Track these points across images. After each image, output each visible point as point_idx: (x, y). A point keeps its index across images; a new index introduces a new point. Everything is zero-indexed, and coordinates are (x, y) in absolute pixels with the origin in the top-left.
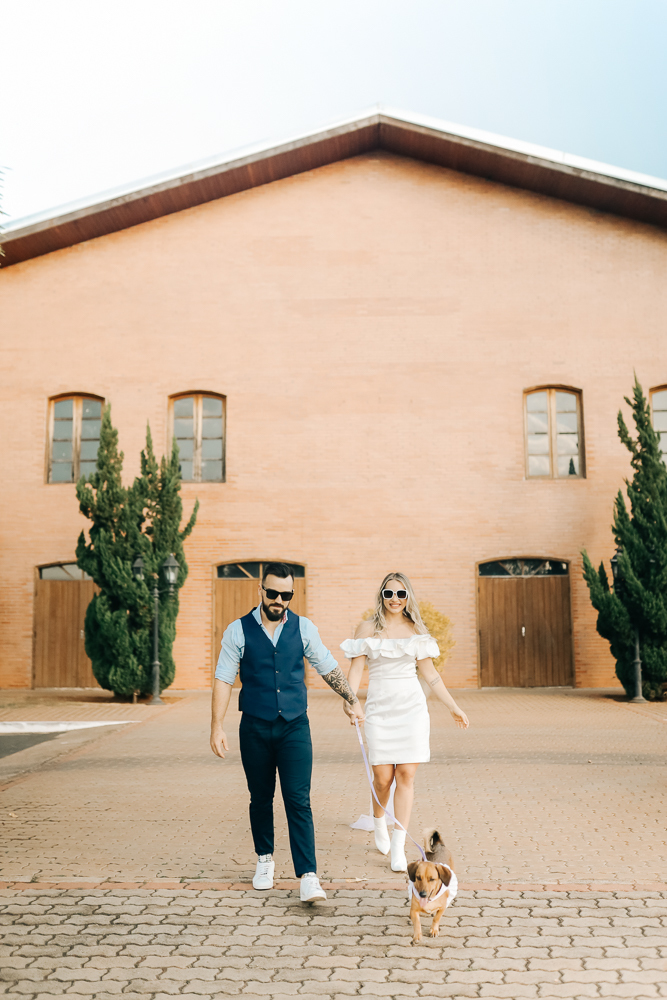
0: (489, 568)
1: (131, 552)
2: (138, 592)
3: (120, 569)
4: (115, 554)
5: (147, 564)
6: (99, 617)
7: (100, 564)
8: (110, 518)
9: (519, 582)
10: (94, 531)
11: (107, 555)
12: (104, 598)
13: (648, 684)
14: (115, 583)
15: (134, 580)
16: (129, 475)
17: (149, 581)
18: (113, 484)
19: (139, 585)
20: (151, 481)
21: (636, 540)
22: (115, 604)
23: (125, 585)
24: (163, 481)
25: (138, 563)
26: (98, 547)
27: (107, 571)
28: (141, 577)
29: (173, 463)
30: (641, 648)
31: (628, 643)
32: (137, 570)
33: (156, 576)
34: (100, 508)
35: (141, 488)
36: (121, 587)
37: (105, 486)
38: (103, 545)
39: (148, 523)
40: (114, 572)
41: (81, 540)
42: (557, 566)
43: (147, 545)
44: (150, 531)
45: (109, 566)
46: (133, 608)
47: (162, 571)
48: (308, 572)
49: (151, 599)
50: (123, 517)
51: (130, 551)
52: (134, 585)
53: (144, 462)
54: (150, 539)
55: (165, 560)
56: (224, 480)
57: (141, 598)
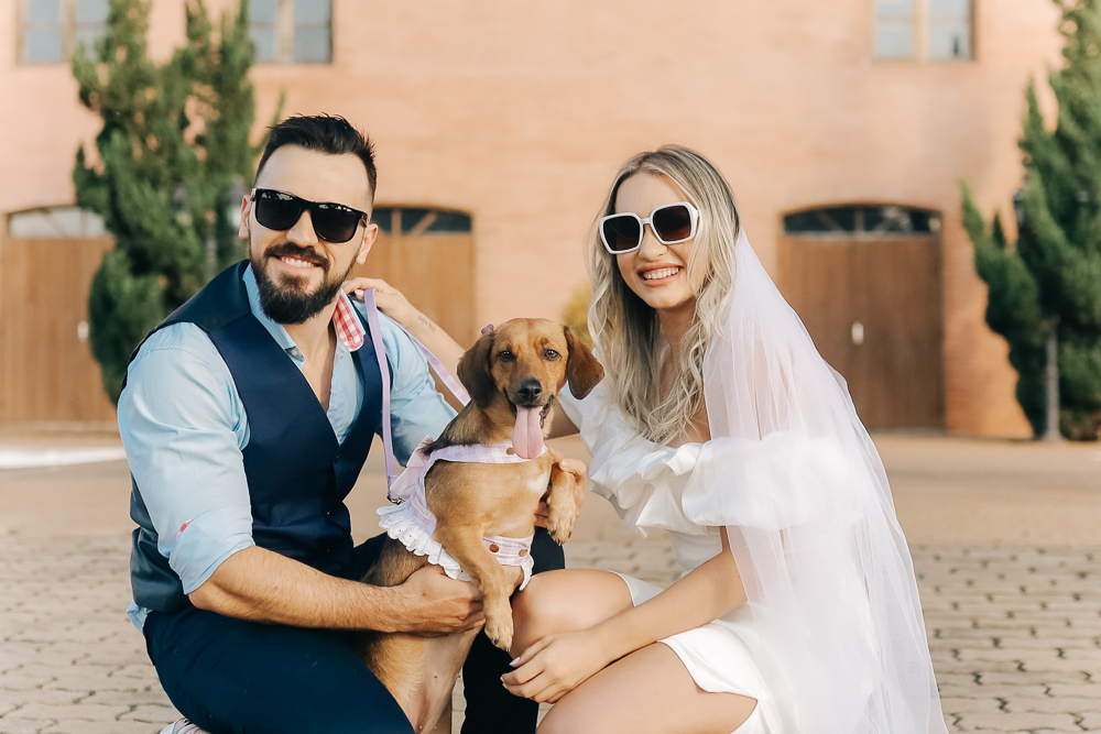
0: (800, 221)
1: (166, 173)
2: (180, 243)
3: (147, 203)
4: (140, 175)
5: (195, 196)
6: (112, 286)
7: (114, 195)
8: (129, 114)
9: (852, 249)
10: (103, 138)
11: (125, 180)
12: (121, 255)
13: (1069, 416)
14: (140, 229)
15: (173, 222)
16: (163, 40)
17: (199, 226)
18: (135, 52)
19: (181, 231)
20: (203, 52)
21: (1059, 161)
22: (141, 263)
23: (157, 231)
24: (225, 52)
25: (180, 193)
26: (110, 167)
27: (125, 206)
28: (184, 219)
29: (242, 20)
30: (1060, 351)
31: (1036, 340)
32: (176, 206)
33: (211, 217)
34: (113, 95)
35: (184, 65)
36: (148, 234)
37: (120, 54)
38: (118, 162)
39: (197, 127)
40: (136, 208)
41: (80, 156)
42: (920, 218)
43: (194, 161)
44: (200, 140)
45: (129, 196)
46: (172, 273)
47: (221, 208)
48: (479, 224)
49: (202, 258)
50: (152, 112)
51: (166, 171)
52: (172, 232)
53: (190, 19)
54: (201, 154)
55: (225, 189)
56: (330, 58)
57: (186, 253)
